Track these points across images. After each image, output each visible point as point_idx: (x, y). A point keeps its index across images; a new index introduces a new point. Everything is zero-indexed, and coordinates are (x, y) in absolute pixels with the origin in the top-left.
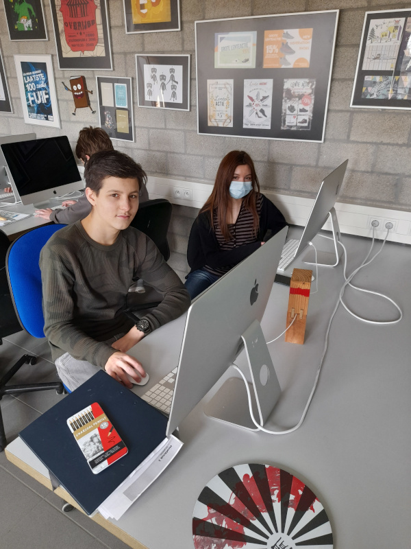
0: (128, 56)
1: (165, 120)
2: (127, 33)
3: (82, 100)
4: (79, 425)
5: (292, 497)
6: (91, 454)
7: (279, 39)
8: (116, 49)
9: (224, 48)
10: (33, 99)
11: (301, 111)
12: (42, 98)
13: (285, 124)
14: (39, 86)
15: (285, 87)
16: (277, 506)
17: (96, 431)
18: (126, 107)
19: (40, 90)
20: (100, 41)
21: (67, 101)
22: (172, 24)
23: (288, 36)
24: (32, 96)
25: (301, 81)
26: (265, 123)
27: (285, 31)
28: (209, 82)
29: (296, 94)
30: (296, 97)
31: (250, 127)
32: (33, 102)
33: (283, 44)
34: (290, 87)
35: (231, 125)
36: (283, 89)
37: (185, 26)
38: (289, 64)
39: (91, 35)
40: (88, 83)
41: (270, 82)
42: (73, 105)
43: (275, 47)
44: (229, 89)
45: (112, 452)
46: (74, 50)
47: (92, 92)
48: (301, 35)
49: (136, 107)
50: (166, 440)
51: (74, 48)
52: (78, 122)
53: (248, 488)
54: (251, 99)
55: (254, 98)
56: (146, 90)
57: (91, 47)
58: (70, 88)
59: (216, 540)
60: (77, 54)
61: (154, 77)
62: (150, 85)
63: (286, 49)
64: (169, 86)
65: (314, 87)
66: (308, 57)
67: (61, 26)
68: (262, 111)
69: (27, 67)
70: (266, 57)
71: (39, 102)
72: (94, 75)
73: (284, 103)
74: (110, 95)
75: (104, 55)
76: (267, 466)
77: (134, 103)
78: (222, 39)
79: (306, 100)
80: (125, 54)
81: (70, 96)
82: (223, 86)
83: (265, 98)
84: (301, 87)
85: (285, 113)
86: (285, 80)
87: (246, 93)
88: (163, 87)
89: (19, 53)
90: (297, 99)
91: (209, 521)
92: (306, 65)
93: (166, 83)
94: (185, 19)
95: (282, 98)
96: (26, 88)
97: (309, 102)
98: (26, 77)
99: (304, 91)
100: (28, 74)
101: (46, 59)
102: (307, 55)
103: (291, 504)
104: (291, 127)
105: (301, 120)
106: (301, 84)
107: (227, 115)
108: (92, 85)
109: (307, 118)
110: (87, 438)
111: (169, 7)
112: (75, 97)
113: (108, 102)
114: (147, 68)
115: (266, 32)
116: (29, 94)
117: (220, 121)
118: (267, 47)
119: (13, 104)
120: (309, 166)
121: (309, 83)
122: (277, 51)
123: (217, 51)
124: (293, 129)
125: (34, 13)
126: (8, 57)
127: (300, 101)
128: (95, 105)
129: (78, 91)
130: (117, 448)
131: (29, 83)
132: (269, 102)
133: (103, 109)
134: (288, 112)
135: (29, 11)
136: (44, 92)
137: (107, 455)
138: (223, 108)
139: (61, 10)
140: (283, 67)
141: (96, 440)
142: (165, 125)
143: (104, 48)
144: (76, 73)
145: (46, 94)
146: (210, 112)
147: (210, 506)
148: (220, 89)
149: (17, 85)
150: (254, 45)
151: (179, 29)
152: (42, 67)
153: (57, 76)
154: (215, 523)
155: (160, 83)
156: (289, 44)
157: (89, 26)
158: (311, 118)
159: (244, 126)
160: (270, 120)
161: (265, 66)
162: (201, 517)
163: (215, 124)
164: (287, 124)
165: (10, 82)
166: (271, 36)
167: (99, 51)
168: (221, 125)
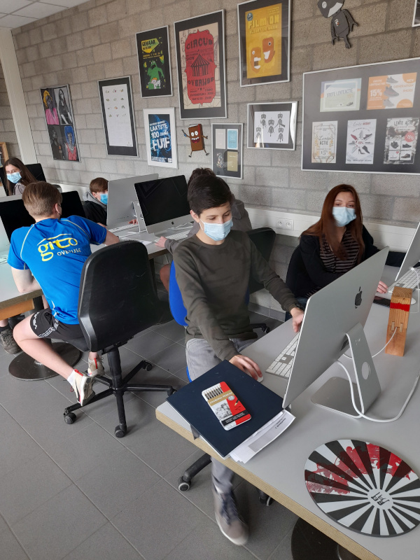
0: (241, 105)
1: (271, 158)
2: (241, 86)
3: (198, 144)
4: (211, 396)
5: (390, 467)
6: (223, 416)
7: (384, 84)
8: (230, 100)
9: (329, 95)
10: (156, 145)
11: (404, 146)
12: (164, 143)
13: (387, 159)
14: (162, 134)
15: (389, 126)
16: (377, 472)
17: (225, 401)
18: (237, 149)
19: (163, 137)
20: (217, 94)
21: (185, 145)
22: (283, 77)
23: (392, 81)
24: (156, 143)
25: (404, 120)
26: (368, 159)
27: (389, 76)
28: (315, 124)
29: (400, 131)
30: (399, 134)
31: (352, 162)
32: (156, 147)
33: (387, 88)
34: (393, 126)
35: (334, 161)
36: (386, 127)
37: (294, 77)
38: (393, 105)
39: (210, 90)
40: (204, 129)
41: (373, 122)
42: (189, 149)
43: (379, 91)
44: (333, 130)
45: (239, 416)
46: (194, 103)
47: (207, 138)
48: (405, 79)
49: (245, 148)
50: (281, 413)
51: (194, 101)
52: (193, 163)
53: (351, 457)
54: (355, 137)
55: (358, 136)
56: (256, 133)
57: (209, 99)
58: (188, 135)
59: (324, 486)
60: (197, 106)
61: (263, 123)
62: (259, 129)
63: (390, 92)
64: (276, 130)
65: (417, 124)
66: (412, 99)
67: (185, 84)
68: (365, 148)
69: (153, 118)
70: (370, 100)
71: (161, 147)
72: (210, 123)
73: (387, 140)
74: (222, 139)
75: (220, 105)
76: (368, 443)
77: (243, 145)
78: (328, 86)
79: (409, 137)
80: (238, 104)
81: (188, 141)
82: (328, 127)
83: (368, 136)
84: (404, 125)
85: (388, 150)
86: (388, 120)
87: (350, 132)
88: (271, 130)
89: (148, 107)
90: (401, 136)
91: (319, 473)
92: (410, 105)
93: (274, 126)
94: (293, 71)
95: (385, 136)
96: (151, 135)
97: (412, 138)
98: (152, 127)
99: (407, 128)
100: (154, 124)
101: (170, 111)
102: (410, 96)
103: (389, 471)
104: (394, 161)
105: (404, 155)
106: (404, 123)
107: (330, 153)
108: (207, 132)
109: (410, 153)
110: (219, 405)
111: (280, 62)
112: (192, 141)
113: (220, 145)
114: (258, 115)
115: (370, 79)
116: (153, 141)
117: (324, 158)
118: (371, 91)
119: (139, 150)
120: (412, 197)
121: (412, 121)
122: (381, 94)
123: (323, 97)
124: (395, 163)
125: (163, 75)
126: (138, 111)
127: (404, 138)
128: (209, 149)
129: (195, 136)
130: (242, 414)
131: (154, 131)
132: (372, 139)
133: (216, 151)
134: (391, 148)
135: (160, 73)
136: (166, 139)
137: (235, 418)
138: (327, 147)
139: (186, 71)
140: (387, 108)
141: (225, 407)
142: (271, 163)
143: (220, 100)
144: (194, 122)
145: (167, 140)
146: (314, 149)
147: (318, 464)
148: (325, 130)
149: (144, 133)
150: (358, 90)
151: (288, 80)
152: (166, 118)
153: (177, 125)
154: (323, 475)
155: (268, 127)
156: (393, 88)
157: (208, 83)
158: (414, 153)
159: (347, 162)
160: (373, 156)
161: (369, 107)
162: (312, 470)
163: (319, 161)
164: (389, 159)
165: (138, 132)
166: (375, 82)
167: (216, 103)
168: (324, 161)
